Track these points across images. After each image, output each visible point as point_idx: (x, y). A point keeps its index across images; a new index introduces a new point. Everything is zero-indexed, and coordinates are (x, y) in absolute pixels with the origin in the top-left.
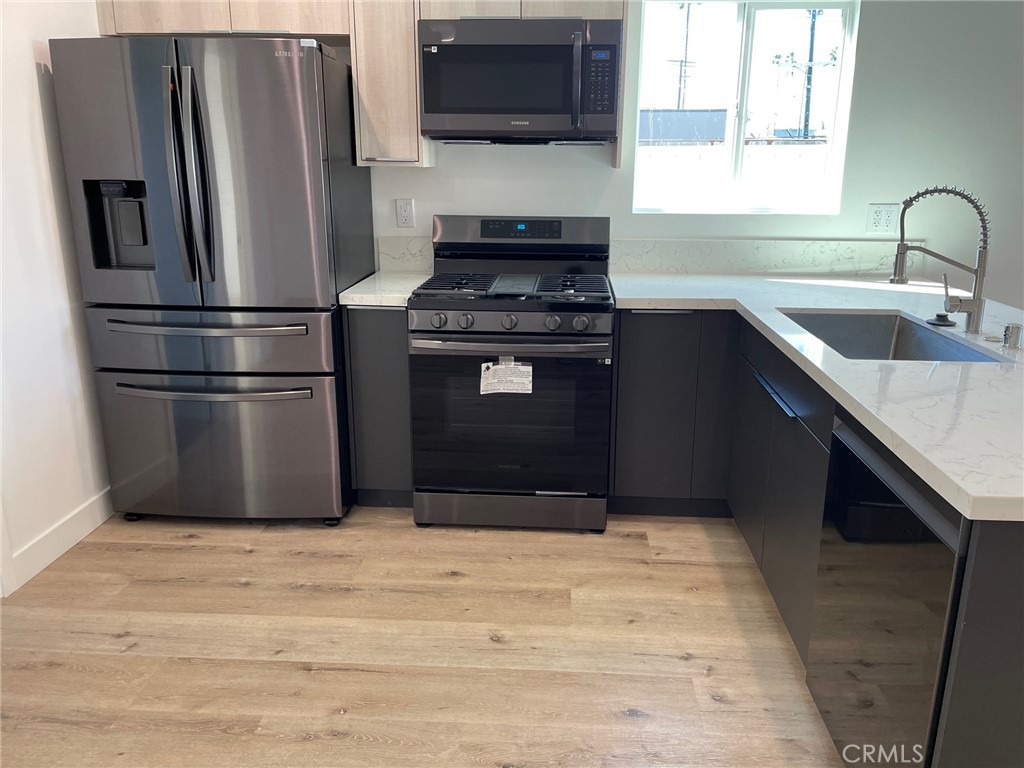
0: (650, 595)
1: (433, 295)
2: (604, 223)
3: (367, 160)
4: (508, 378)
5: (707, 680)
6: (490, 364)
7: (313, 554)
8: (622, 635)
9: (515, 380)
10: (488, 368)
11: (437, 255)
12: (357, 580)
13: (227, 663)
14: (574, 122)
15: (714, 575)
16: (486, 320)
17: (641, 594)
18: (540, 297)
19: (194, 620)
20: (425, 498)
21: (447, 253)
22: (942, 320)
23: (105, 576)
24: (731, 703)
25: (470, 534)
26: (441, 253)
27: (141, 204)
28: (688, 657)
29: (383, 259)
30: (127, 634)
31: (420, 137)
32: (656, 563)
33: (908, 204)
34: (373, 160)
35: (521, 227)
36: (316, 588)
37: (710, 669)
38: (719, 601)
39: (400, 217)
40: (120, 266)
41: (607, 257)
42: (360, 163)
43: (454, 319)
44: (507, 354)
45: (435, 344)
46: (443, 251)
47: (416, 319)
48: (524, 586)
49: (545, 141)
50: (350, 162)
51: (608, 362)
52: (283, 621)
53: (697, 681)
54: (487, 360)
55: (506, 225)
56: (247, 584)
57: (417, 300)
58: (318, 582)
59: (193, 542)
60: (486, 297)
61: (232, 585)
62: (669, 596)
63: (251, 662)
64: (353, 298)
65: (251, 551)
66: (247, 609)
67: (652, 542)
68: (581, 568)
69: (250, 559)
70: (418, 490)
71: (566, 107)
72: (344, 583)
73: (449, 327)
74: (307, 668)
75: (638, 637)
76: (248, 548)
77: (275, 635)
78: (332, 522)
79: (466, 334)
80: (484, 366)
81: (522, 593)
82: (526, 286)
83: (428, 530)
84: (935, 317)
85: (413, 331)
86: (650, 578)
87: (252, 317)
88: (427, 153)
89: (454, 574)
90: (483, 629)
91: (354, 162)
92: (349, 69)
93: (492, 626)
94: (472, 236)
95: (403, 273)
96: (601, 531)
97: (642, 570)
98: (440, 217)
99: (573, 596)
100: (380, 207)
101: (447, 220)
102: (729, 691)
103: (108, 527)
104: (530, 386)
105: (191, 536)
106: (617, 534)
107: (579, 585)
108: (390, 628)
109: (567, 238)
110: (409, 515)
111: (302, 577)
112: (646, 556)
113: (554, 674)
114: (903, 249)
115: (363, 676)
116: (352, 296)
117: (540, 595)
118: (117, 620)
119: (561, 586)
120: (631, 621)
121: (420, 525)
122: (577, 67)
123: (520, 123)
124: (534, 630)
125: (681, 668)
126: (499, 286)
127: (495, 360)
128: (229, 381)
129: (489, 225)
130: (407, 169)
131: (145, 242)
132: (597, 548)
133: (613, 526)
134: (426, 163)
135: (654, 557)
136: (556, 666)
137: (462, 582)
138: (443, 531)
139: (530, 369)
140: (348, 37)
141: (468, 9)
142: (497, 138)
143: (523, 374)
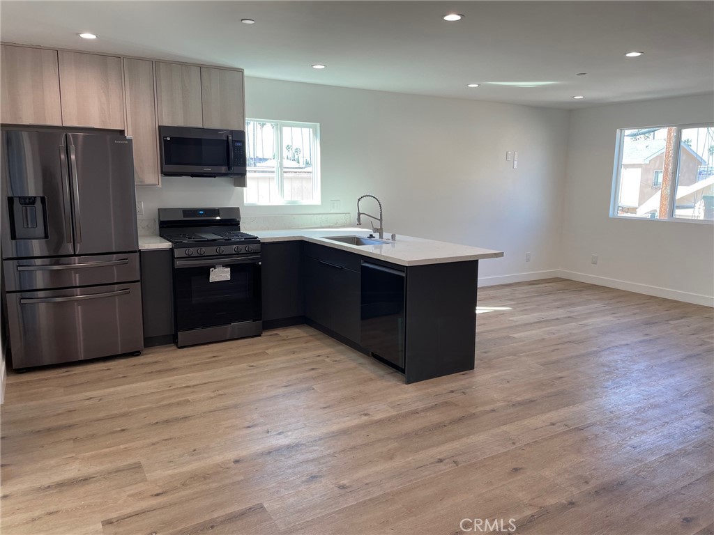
0: (294, 347)
2: (237, 209)
4: (220, 274)
6: (213, 269)
8: (293, 356)
9: (223, 275)
10: (212, 271)
12: (174, 366)
14: (229, 169)
15: (311, 338)
17: (291, 347)
22: (372, 236)
24: (339, 361)
25: (206, 346)
28: (319, 356)
31: (160, 175)
32: (288, 339)
33: (359, 200)
35: (202, 212)
37: (328, 357)
41: (238, 224)
43: (196, 251)
44: (219, 264)
48: (246, 354)
51: (260, 263)
52: (159, 381)
53: (326, 360)
54: (212, 267)
55: (194, 212)
58: (158, 370)
62: (300, 345)
63: (162, 391)
68: (263, 346)
70: (178, 332)
71: (227, 163)
73: (194, 255)
74: (188, 387)
77: (162, 384)
81: (248, 356)
84: (368, 236)
85: (177, 258)
90: (243, 366)
93: (246, 364)
96: (260, 336)
102: (337, 359)
104: (229, 277)
106: (267, 336)
109: (222, 217)
112: (283, 338)
114: (359, 214)
121: (179, 348)
122: (231, 148)
123: (207, 169)
127: (215, 267)
129: (186, 212)
130: (152, 188)
133: (263, 334)
135: (286, 338)
137: (220, 358)
139: (229, 269)
140: (124, 131)
141: (180, 123)
142: (193, 175)
143: (227, 272)
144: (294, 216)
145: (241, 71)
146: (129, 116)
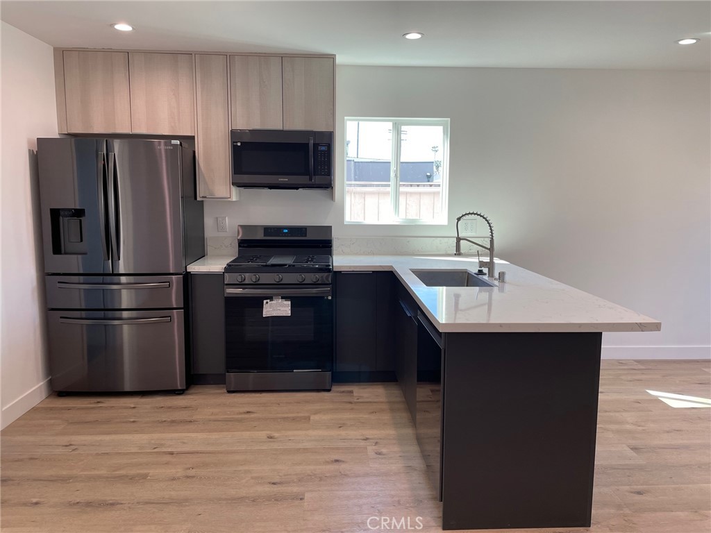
0: (351, 416)
1: (237, 265)
2: (328, 229)
3: (203, 197)
4: (278, 308)
5: (374, 447)
6: (268, 301)
7: (170, 408)
8: (334, 433)
9: (282, 309)
10: (267, 303)
11: (239, 246)
12: (194, 418)
13: (127, 454)
14: (311, 179)
15: (385, 406)
16: (266, 278)
17: (347, 415)
18: (294, 266)
19: (107, 438)
20: (232, 377)
21: (245, 245)
22: (481, 272)
23: (52, 421)
24: (384, 455)
26: (242, 245)
27: (81, 221)
28: (367, 439)
29: (209, 249)
30: (71, 445)
31: (232, 186)
32: (356, 403)
33: (459, 219)
34: (205, 197)
35: (286, 231)
36: (173, 422)
37: (376, 443)
38: (386, 417)
39: (219, 226)
40: (66, 253)
41: (331, 247)
42: (198, 199)
43: (249, 278)
44: (277, 295)
45: (239, 291)
46: (243, 244)
47: (228, 278)
48: (286, 415)
49: (297, 188)
50: (193, 199)
51: (330, 298)
52: (156, 436)
53: (369, 448)
54: (267, 298)
55: (277, 230)
56: (134, 422)
57: (230, 268)
58: (173, 419)
59: (100, 405)
60: (266, 266)
61: (126, 422)
62: (361, 416)
63: (141, 453)
64: (195, 268)
65: (134, 408)
66: (137, 432)
67: (355, 394)
68: (317, 407)
69: (134, 411)
70: (228, 372)
71: (306, 172)
72: (189, 419)
73: (246, 282)
74: (172, 453)
75: (343, 433)
76: (133, 406)
77: (153, 442)
78: (180, 392)
79: (255, 285)
80: (265, 301)
81: (285, 419)
82: (288, 261)
83: (233, 394)
84: (477, 271)
85: (227, 284)
86: (352, 409)
87: (132, 279)
88: (235, 194)
89: (248, 412)
90: (263, 434)
91: (196, 198)
92: (194, 152)
93: (269, 432)
94: (260, 236)
95: (222, 256)
96: (329, 390)
97: (349, 406)
98: (241, 226)
99: (311, 418)
100: (209, 221)
101: (245, 228)
102: (384, 451)
103: (47, 400)
104: (290, 312)
105: (98, 402)
106: (338, 392)
107: (315, 414)
108: (214, 436)
109: (309, 237)
110: (223, 388)
111: (164, 417)
112: (352, 400)
113: (299, 449)
114: (459, 239)
115: (201, 454)
116: (194, 267)
117: (294, 419)
118: (65, 440)
119: (306, 415)
120: (340, 427)
121: (229, 392)
122: (311, 153)
123: (283, 180)
124: (290, 433)
125: (363, 443)
126: (273, 261)
127: (271, 299)
128: (117, 314)
129: (268, 230)
130: (224, 201)
131: (82, 241)
132: (326, 398)
133: (335, 388)
134: (234, 198)
135: (355, 401)
136: (300, 446)
137: (252, 415)
138: (243, 394)
139: (289, 303)
140: (194, 137)
141: (256, 125)
142: (271, 187)
143: (286, 306)
144: (409, 239)
145: (332, 57)
146: (200, 120)
